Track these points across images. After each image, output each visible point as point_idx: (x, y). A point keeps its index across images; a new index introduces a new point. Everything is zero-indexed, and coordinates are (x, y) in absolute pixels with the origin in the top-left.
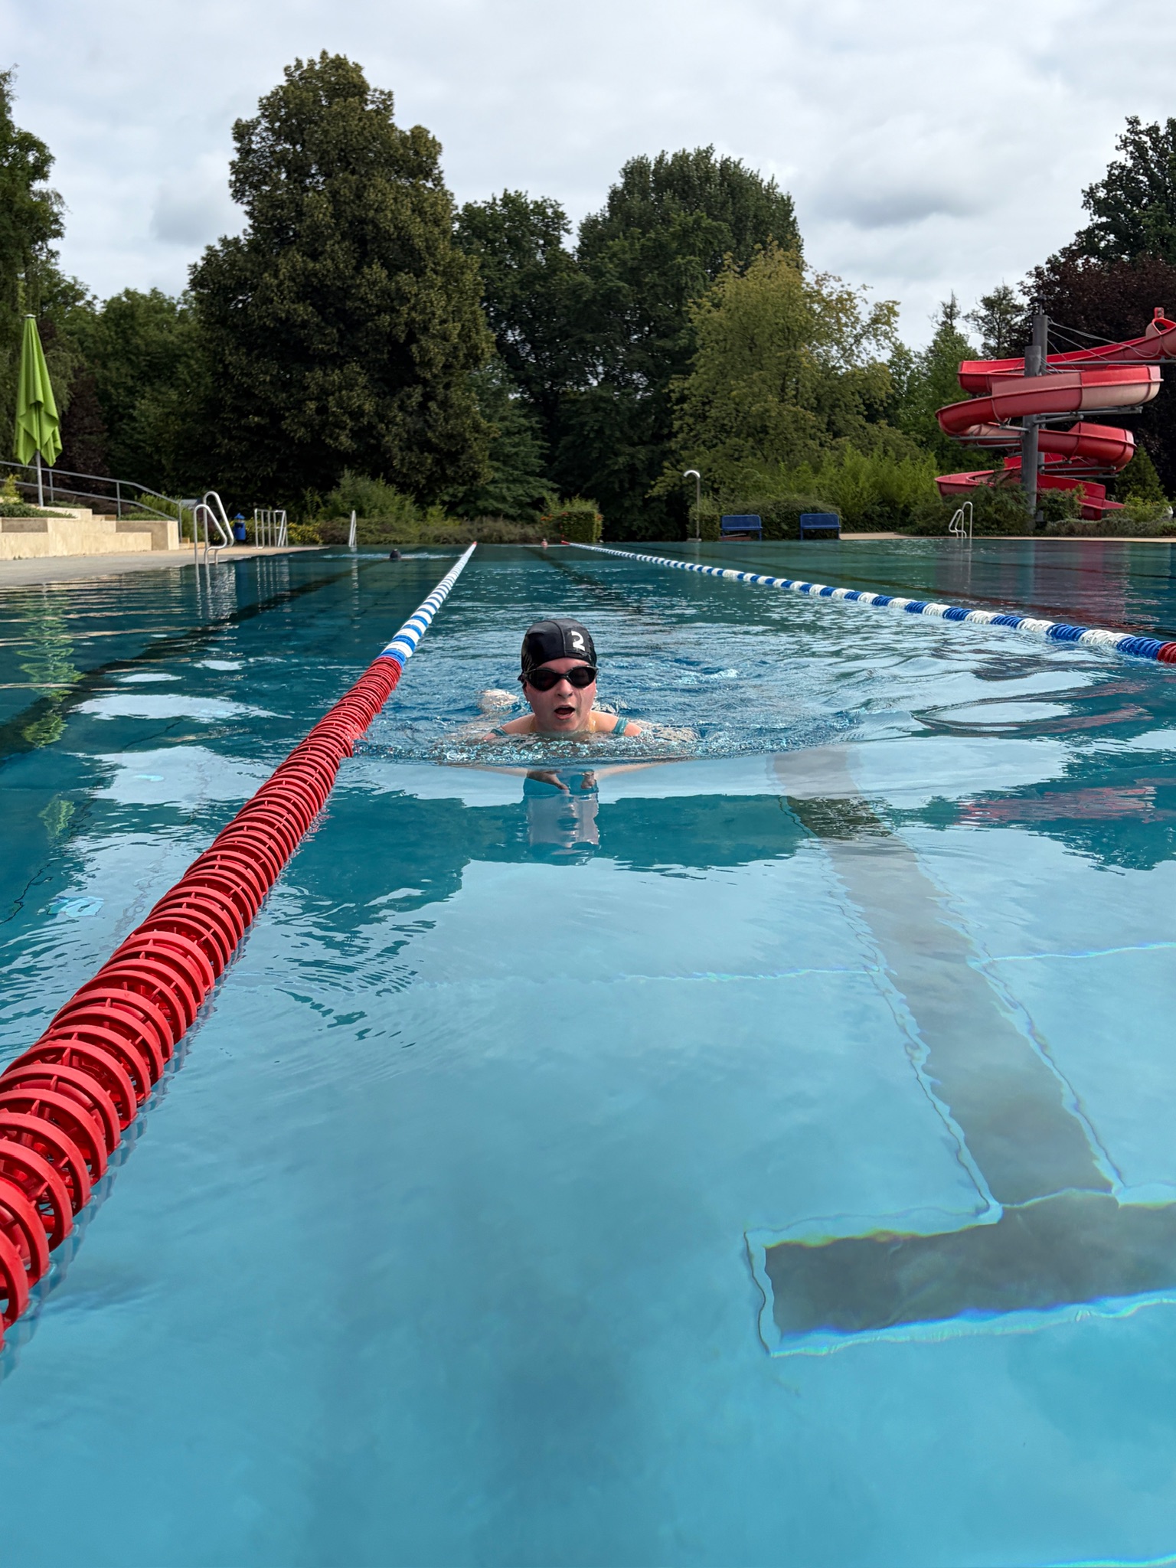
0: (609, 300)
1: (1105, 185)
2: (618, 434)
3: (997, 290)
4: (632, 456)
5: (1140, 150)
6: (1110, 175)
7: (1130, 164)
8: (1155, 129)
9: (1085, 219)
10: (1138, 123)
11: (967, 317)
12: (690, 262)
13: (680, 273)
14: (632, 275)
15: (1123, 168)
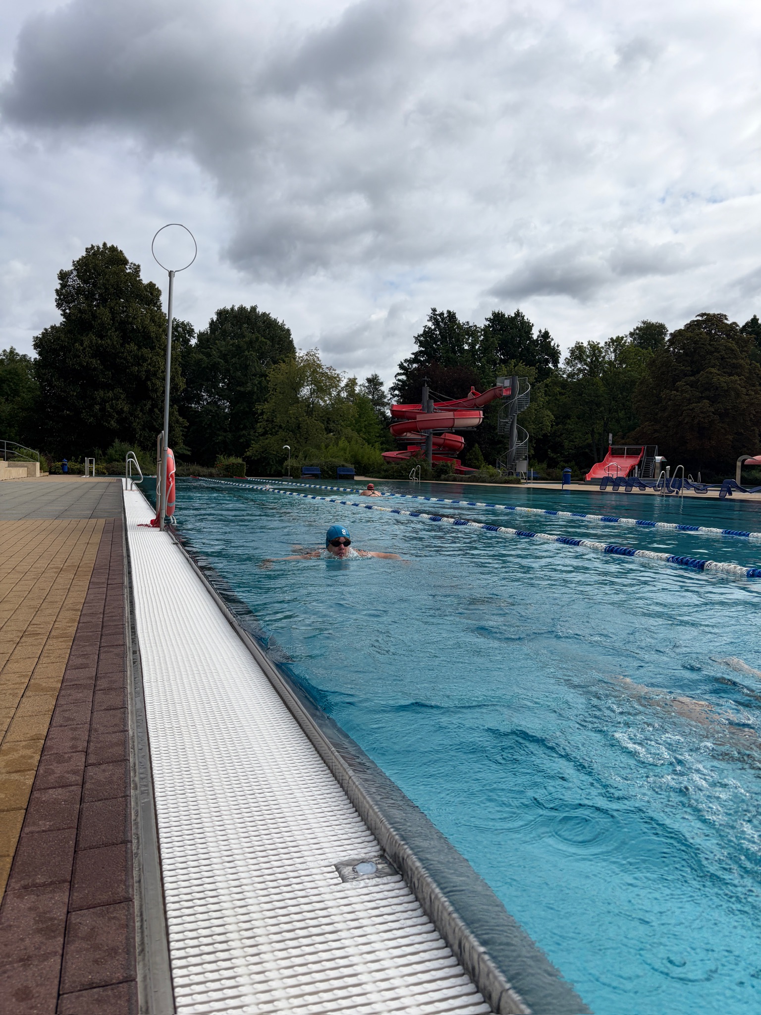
1: (422, 335)
3: (373, 375)
5: (436, 323)
6: (425, 331)
7: (433, 327)
8: (442, 314)
9: (416, 348)
10: (436, 311)
11: (360, 385)
15: (430, 328)
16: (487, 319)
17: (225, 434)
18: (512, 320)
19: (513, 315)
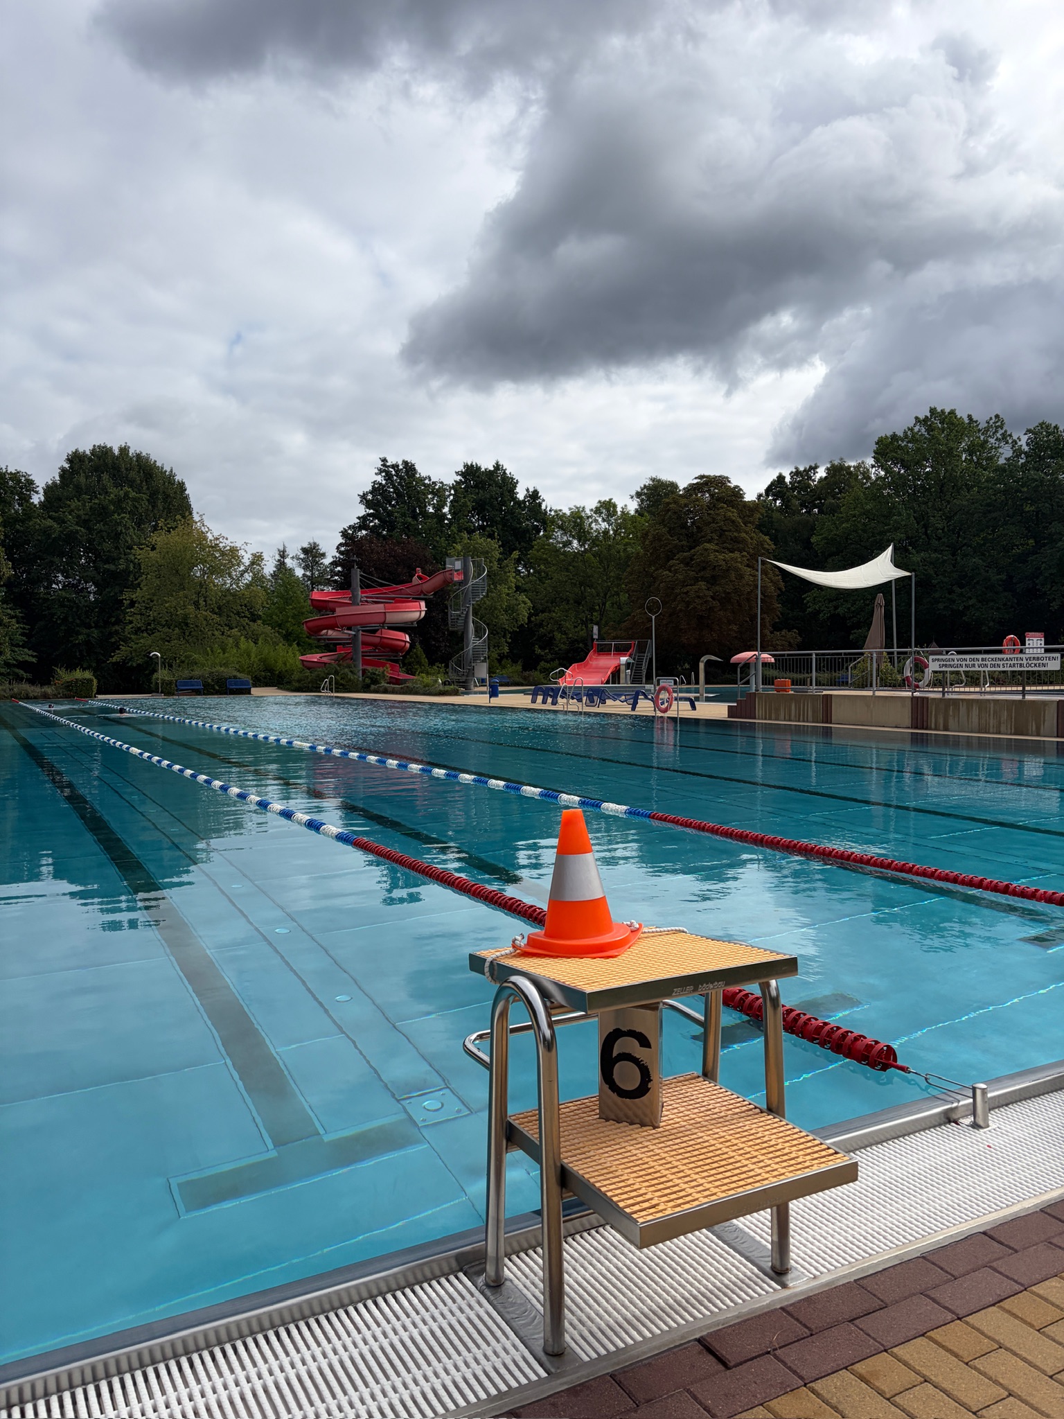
1: (371, 492)
2: (78, 621)
3: (310, 544)
5: (388, 477)
6: (374, 488)
7: (384, 482)
8: (395, 466)
9: (362, 511)
10: (387, 461)
11: (293, 558)
15: (381, 484)
16: (457, 473)
17: (88, 631)
18: (490, 474)
19: (492, 469)
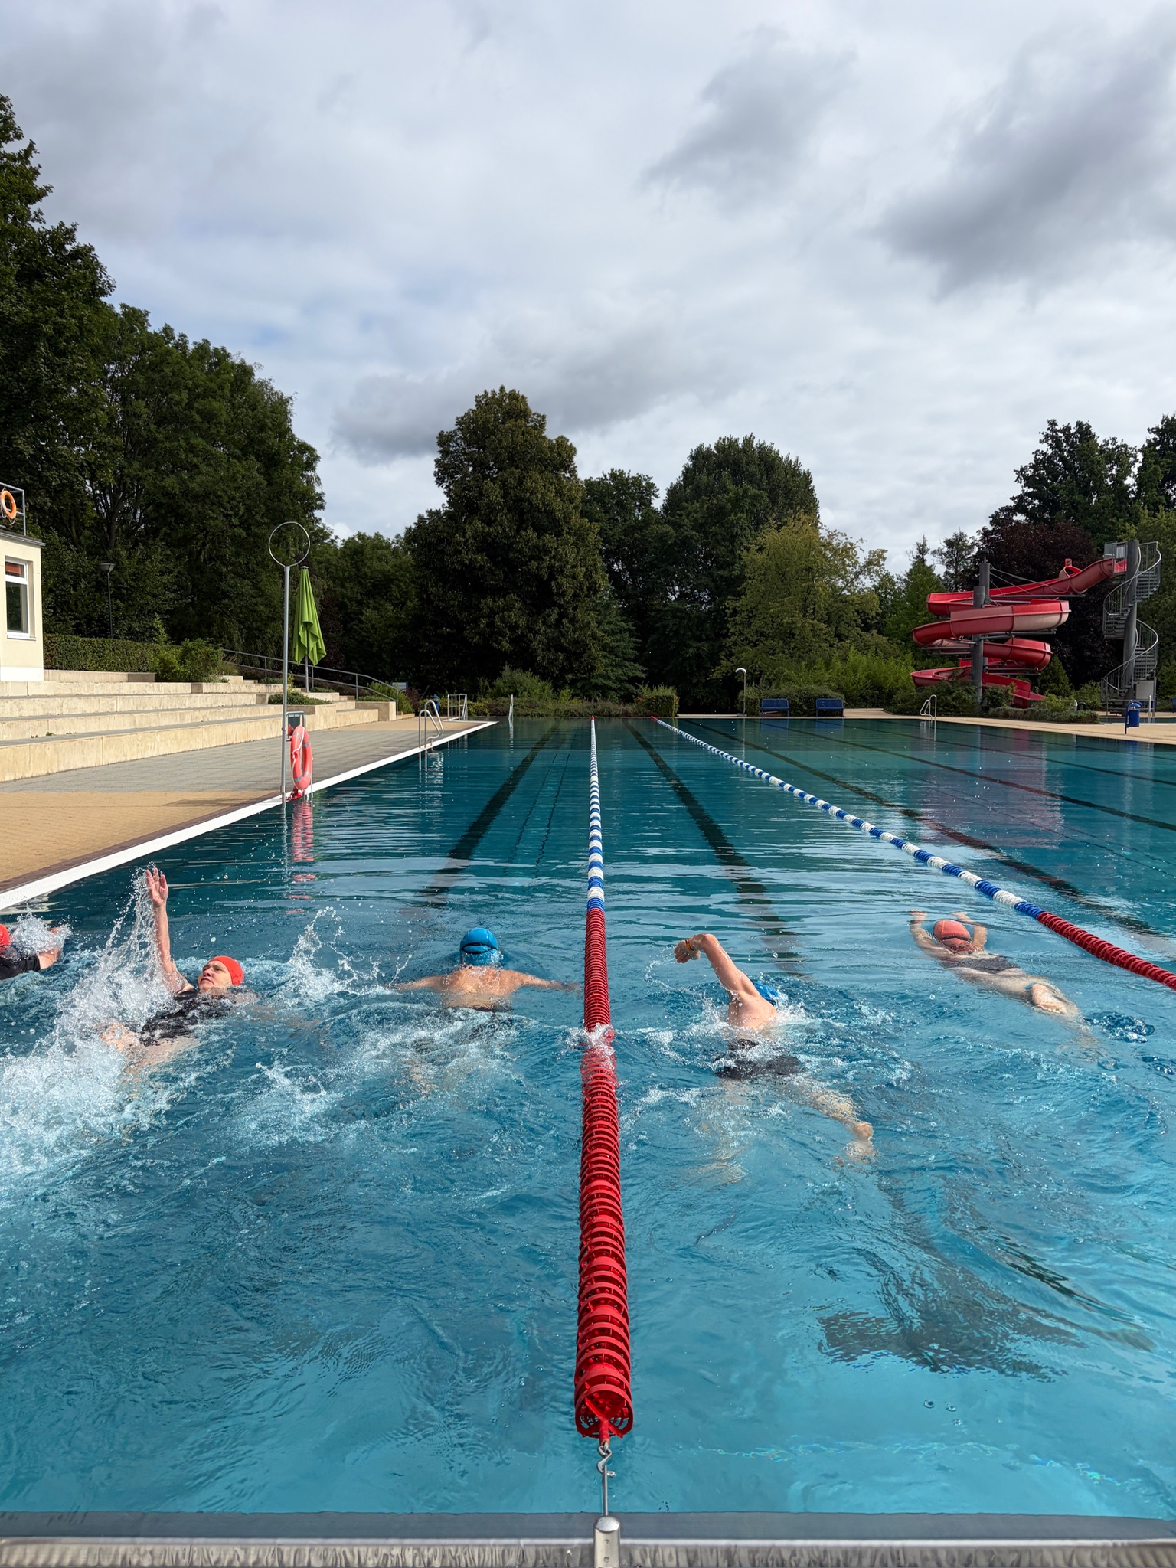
0: (685, 543)
1: (1032, 467)
2: (689, 634)
3: (956, 535)
4: (698, 648)
5: (1057, 444)
6: (1036, 460)
7: (1050, 452)
8: (1068, 428)
9: (1018, 489)
10: (1056, 424)
11: (934, 553)
12: (740, 518)
13: (733, 525)
14: (700, 527)
15: (1045, 454)
16: (1150, 431)
